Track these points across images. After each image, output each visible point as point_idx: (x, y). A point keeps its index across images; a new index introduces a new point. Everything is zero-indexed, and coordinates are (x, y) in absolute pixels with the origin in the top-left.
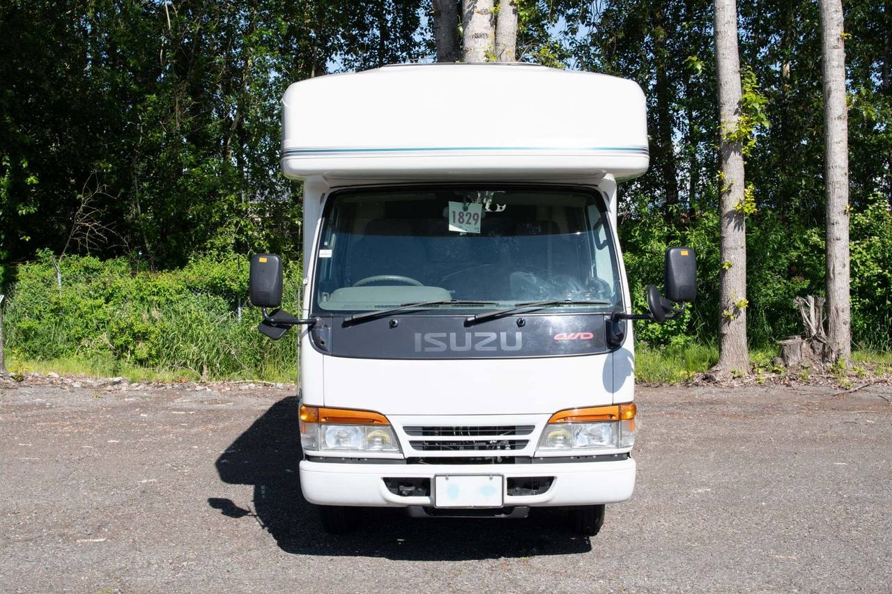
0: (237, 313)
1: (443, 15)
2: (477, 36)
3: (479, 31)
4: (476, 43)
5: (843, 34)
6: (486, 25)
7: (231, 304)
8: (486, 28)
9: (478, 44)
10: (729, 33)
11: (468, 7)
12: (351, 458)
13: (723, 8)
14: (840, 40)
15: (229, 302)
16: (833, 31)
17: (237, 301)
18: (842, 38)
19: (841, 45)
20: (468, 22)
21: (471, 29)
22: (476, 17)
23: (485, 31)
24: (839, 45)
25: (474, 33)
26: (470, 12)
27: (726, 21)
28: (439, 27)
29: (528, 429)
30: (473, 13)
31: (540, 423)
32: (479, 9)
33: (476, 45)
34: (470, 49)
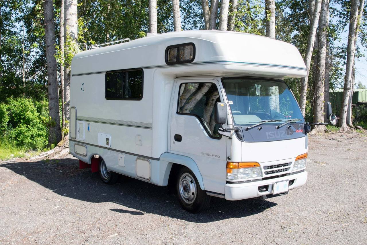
2: (73, 14)
4: (72, 17)
8: (75, 11)
11: (69, 2)
12: (247, 181)
20: (69, 8)
21: (70, 11)
25: (71, 13)
26: (70, 4)
28: (47, 8)
29: (291, 163)
30: (71, 5)
31: (293, 161)
33: (72, 18)
34: (70, 19)
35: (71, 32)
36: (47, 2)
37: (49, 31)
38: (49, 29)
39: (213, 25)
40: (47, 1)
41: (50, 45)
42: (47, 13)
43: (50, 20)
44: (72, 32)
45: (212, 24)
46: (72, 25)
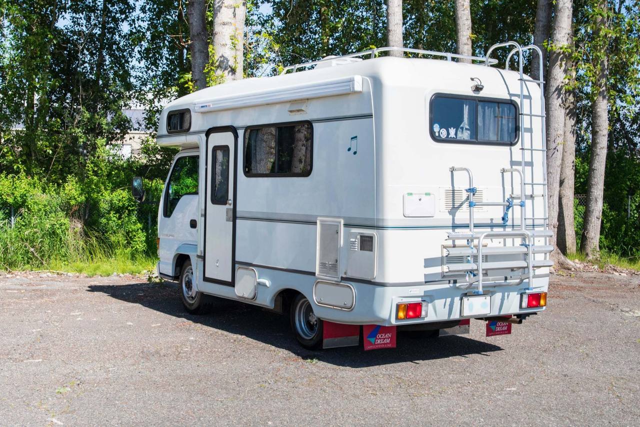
0: (11, 221)
1: (195, 4)
2: (224, 24)
3: (226, 20)
4: (223, 28)
5: (471, 35)
6: (229, 16)
7: (6, 214)
8: (230, 18)
9: (225, 29)
10: (398, 31)
11: (218, 3)
13: (394, 14)
14: (469, 39)
15: (4, 212)
16: (464, 33)
17: (10, 211)
18: (470, 38)
19: (470, 43)
20: (217, 13)
21: (220, 18)
22: (223, 10)
23: (230, 21)
24: (468, 43)
25: (221, 21)
26: (219, 6)
27: (396, 23)
28: (193, 14)
30: (221, 7)
32: (226, 4)
33: (223, 30)
34: (219, 33)
35: (221, 57)
36: (193, 3)
37: (197, 55)
38: (196, 50)
39: (542, 21)
40: (193, 1)
41: (199, 79)
42: (192, 23)
43: (198, 35)
44: (223, 56)
45: (541, 19)
46: (224, 43)
